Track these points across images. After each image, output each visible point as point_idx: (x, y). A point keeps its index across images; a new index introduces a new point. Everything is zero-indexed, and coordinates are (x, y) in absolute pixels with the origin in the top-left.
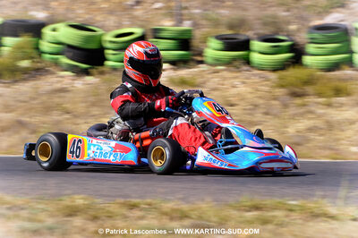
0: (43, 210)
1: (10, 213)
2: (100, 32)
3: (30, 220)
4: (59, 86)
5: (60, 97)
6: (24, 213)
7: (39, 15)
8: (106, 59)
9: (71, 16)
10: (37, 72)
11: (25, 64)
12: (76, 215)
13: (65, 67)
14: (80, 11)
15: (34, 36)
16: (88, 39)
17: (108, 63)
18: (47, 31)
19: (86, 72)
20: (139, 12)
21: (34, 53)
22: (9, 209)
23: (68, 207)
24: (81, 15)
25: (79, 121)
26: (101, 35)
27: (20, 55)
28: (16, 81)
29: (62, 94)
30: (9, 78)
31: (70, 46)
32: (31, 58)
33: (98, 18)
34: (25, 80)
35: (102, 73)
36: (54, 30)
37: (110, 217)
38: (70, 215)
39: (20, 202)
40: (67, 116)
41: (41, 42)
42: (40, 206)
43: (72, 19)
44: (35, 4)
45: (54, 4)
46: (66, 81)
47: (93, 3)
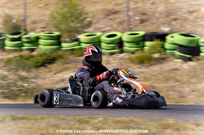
0: (152, 126)
1: (136, 126)
2: (197, 37)
4: (174, 67)
5: (174, 73)
6: (142, 127)
7: (166, 29)
8: (201, 52)
9: (183, 29)
10: (161, 60)
11: (156, 55)
12: (168, 128)
13: (178, 57)
14: (188, 26)
15: (161, 41)
16: (191, 41)
17: (202, 54)
18: (168, 38)
19: (190, 60)
21: (162, 50)
22: (136, 124)
23: (164, 124)
24: (188, 28)
25: (185, 86)
26: (198, 39)
27: (153, 50)
28: (151, 65)
29: (175, 71)
30: (148, 63)
31: (180, 46)
32: (160, 52)
33: (198, 30)
34: (156, 64)
35: (198, 60)
36: (172, 37)
37: (185, 129)
38: (165, 128)
40: (178, 83)
41: (165, 43)
42: (151, 124)
43: (183, 31)
44: (163, 24)
45: (174, 23)
46: (178, 64)
47: (196, 22)
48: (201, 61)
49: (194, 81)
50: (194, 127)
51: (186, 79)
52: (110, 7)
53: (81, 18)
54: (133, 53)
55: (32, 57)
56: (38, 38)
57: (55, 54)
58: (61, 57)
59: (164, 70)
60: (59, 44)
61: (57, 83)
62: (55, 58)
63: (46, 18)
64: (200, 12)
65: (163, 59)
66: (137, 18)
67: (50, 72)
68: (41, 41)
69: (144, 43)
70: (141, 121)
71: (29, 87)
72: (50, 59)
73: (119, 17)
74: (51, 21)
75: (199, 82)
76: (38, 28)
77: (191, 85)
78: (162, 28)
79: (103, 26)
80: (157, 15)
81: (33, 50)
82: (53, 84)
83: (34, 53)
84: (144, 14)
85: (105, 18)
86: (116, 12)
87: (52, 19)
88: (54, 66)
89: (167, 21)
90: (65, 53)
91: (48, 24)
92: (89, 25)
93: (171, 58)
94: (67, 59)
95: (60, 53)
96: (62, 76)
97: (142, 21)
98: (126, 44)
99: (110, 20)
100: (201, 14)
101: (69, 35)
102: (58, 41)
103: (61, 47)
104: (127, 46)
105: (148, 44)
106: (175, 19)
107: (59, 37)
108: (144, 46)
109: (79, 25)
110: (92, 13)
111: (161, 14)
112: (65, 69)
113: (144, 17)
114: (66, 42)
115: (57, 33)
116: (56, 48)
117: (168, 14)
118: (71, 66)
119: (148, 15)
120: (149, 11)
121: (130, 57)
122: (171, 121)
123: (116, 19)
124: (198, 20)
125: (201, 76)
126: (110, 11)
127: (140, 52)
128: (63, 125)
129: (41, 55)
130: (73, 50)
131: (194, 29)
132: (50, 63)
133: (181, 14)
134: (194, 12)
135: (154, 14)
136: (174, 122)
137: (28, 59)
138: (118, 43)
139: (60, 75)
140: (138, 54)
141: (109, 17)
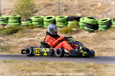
0: (81, 66)
1: (73, 66)
2: (97, 19)
3: (78, 68)
4: (84, 36)
5: (85, 39)
6: (76, 66)
7: (79, 15)
8: (99, 28)
9: (88, 15)
10: (77, 32)
11: (74, 29)
13: (86, 30)
14: (91, 13)
15: (77, 21)
16: (93, 22)
17: (99, 29)
18: (81, 19)
19: (93, 32)
20: (109, 13)
21: (77, 26)
22: (72, 65)
23: (88, 65)
24: (91, 15)
27: (72, 26)
28: (72, 34)
29: (85, 38)
30: (70, 33)
31: (87, 24)
32: (76, 27)
33: (97, 15)
34: (74, 34)
35: (97, 32)
36: (83, 19)
37: (100, 68)
38: (89, 68)
39: (75, 64)
40: (87, 44)
41: (79, 23)
42: (80, 65)
43: (88, 16)
44: (77, 12)
45: (83, 11)
46: (87, 34)
47: (95, 11)
48: (99, 33)
49: (95, 43)
50: (104, 67)
51: (91, 42)
52: (48, 2)
53: (32, 8)
54: (61, 28)
55: (5, 29)
56: (8, 19)
57: (17, 28)
58: (21, 29)
59: (79, 37)
60: (20, 22)
61: (20, 43)
62: (17, 30)
63: (12, 8)
64: (98, 6)
65: (78, 31)
66: (63, 8)
67: (15, 37)
68: (10, 20)
69: (67, 22)
70: (75, 63)
71: (4, 45)
72: (15, 30)
73: (52, 8)
74: (15, 9)
75: (98, 44)
76: (7, 13)
77: (93, 46)
78: (77, 14)
79: (43, 12)
80: (74, 7)
81: (5, 25)
82: (17, 44)
83: (6, 27)
84: (67, 6)
85: (45, 8)
86: (51, 5)
87: (15, 8)
88: (17, 34)
89: (79, 10)
90: (23, 27)
91: (12, 11)
92: (36, 11)
93: (82, 31)
94: (24, 31)
95: (20, 27)
96: (22, 40)
97: (66, 10)
98: (57, 23)
99: (48, 9)
100: (98, 7)
101: (25, 17)
102: (19, 20)
103: (21, 24)
104: (58, 24)
105: (70, 22)
106: (84, 9)
107: (20, 18)
108: (68, 24)
109: (30, 11)
110: (38, 5)
111: (76, 6)
112: (23, 36)
113: (67, 8)
114: (24, 21)
115: (18, 16)
116: (18, 24)
117: (80, 6)
118: (27, 34)
119: (69, 7)
120: (69, 5)
121: (60, 30)
122: (91, 64)
123: (51, 8)
124: (97, 10)
125: (99, 41)
126: (48, 4)
127: (65, 27)
128: (33, 65)
129: (10, 28)
130: (28, 25)
131: (94, 15)
132: (15, 33)
133: (87, 6)
134: (94, 5)
135: (72, 6)
136: (93, 64)
137: (2, 30)
138: (53, 22)
139: (21, 39)
140: (65, 28)
141: (47, 7)
